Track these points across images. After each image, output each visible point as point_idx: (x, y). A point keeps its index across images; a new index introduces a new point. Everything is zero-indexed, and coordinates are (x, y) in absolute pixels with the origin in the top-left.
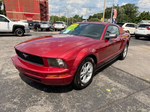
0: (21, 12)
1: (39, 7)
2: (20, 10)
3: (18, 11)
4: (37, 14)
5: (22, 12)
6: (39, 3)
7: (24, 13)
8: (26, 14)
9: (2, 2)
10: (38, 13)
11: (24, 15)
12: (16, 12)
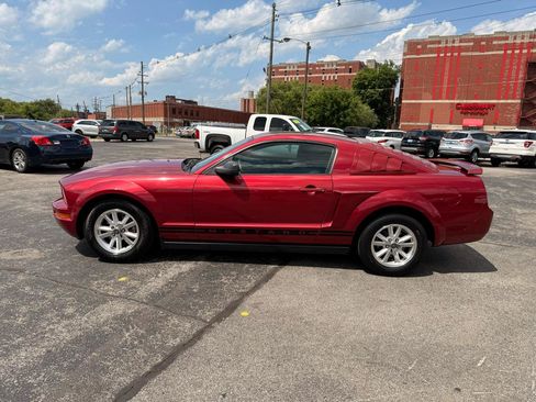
0: (447, 98)
1: (521, 76)
2: (444, 95)
3: (440, 98)
4: (509, 101)
5: (453, 99)
6: (523, 60)
7: (458, 101)
8: (466, 104)
9: (399, 75)
10: (514, 98)
11: (458, 109)
12: (434, 99)
